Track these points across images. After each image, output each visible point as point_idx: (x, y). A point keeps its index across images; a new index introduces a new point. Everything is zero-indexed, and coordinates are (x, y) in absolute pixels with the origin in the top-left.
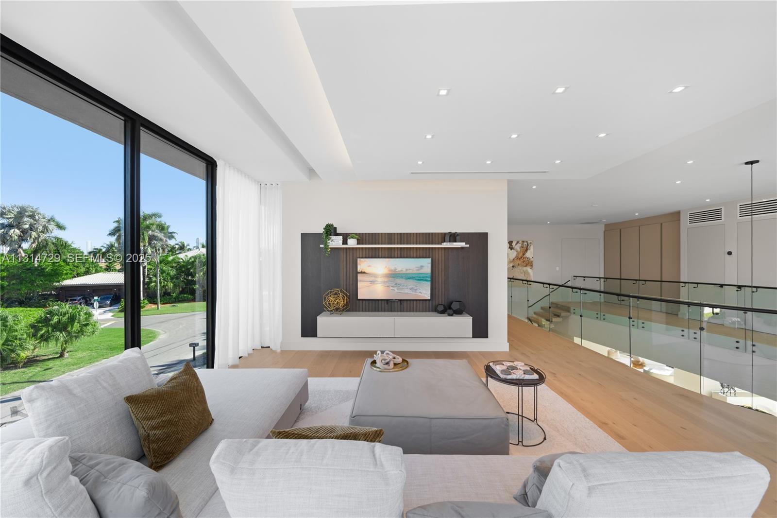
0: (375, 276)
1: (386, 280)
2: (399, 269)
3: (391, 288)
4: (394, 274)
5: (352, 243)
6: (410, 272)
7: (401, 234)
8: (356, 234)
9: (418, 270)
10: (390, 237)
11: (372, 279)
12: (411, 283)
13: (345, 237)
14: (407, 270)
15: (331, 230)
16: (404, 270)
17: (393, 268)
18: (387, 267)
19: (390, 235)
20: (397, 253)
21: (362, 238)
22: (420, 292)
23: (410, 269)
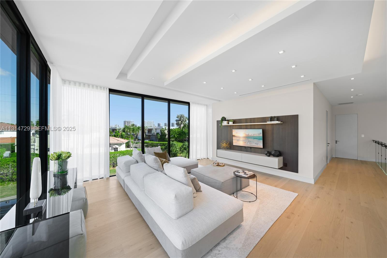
0: (239, 137)
1: (244, 139)
2: (250, 134)
3: (247, 143)
4: (248, 137)
5: (231, 123)
7: (251, 119)
8: (233, 120)
9: (259, 135)
10: (246, 120)
11: (238, 139)
12: (256, 141)
13: (228, 121)
14: (254, 135)
15: (224, 119)
16: (253, 135)
17: (247, 134)
18: (245, 133)
20: (249, 127)
21: (234, 121)
22: (260, 145)
23: (255, 134)
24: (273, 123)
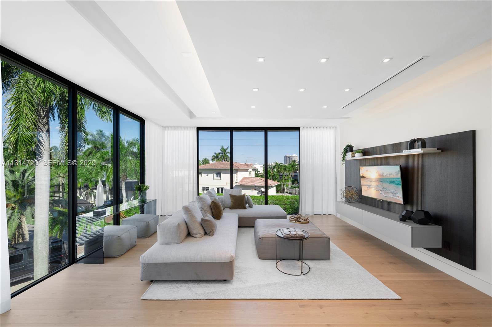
5: (358, 156)
6: (392, 176)
14: (390, 175)
17: (381, 174)
19: (382, 147)
20: (386, 161)
21: (365, 152)
24: (412, 152)
